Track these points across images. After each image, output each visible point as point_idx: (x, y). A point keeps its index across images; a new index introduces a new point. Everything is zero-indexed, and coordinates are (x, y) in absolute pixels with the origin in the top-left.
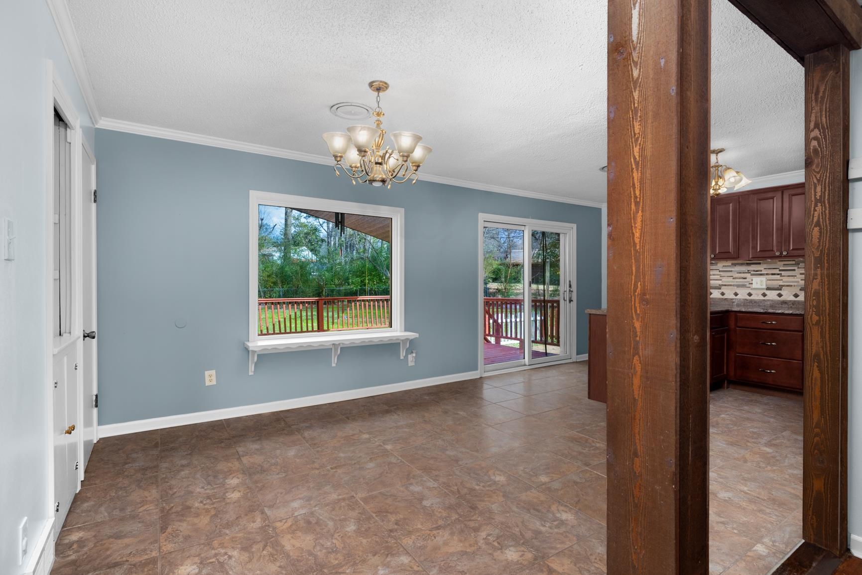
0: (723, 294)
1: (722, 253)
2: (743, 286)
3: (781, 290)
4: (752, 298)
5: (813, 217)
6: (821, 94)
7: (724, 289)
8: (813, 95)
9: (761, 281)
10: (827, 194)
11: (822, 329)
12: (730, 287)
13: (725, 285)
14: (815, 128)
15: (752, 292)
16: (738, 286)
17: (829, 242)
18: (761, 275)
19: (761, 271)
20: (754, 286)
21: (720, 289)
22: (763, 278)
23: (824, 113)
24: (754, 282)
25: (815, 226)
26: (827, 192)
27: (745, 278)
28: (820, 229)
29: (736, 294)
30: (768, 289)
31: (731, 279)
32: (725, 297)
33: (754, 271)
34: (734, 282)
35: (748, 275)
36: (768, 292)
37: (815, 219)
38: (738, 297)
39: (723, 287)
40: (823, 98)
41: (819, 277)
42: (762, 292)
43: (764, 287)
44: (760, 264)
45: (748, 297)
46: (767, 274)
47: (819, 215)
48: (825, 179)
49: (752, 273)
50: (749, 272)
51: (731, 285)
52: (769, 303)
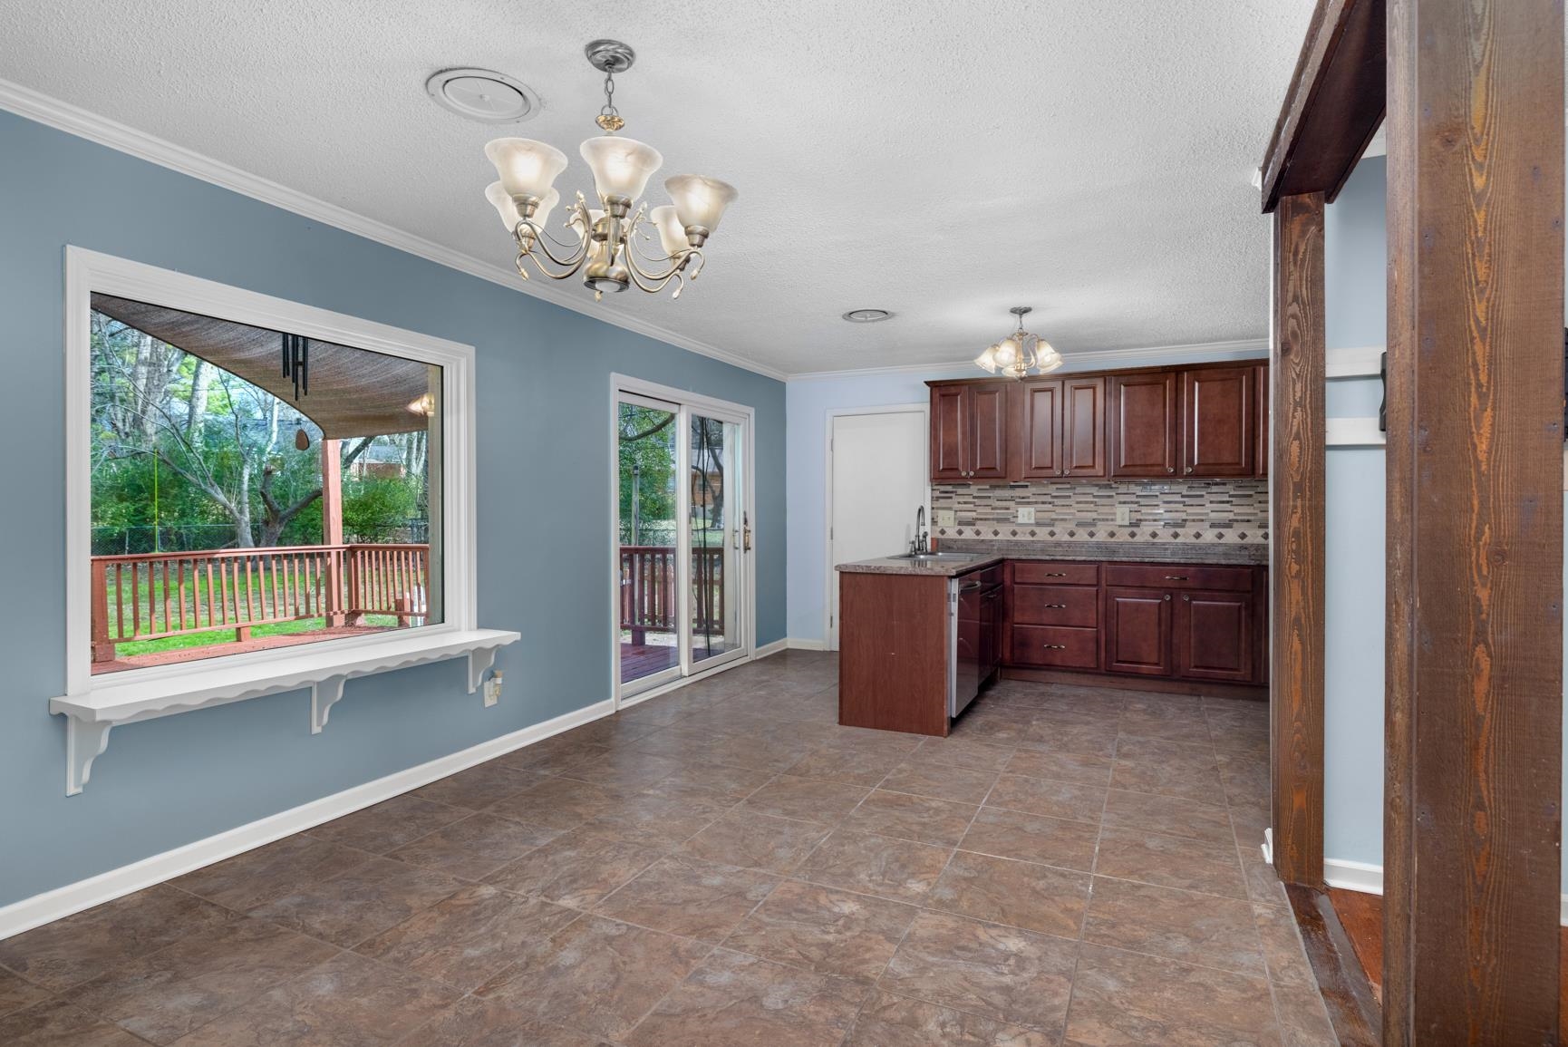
0: (978, 533)
1: (983, 468)
2: (1006, 520)
3: (1053, 525)
4: (1017, 538)
5: (1292, 425)
6: (1300, 256)
7: (979, 526)
8: (1291, 254)
9: (1029, 513)
10: (1308, 396)
11: (1303, 582)
12: (987, 522)
13: (981, 519)
14: (1293, 301)
15: (1017, 529)
16: (999, 520)
17: (1312, 463)
18: (1029, 503)
19: (1028, 497)
20: (1020, 520)
21: (974, 525)
22: (1031, 509)
23: (1304, 282)
24: (1020, 514)
25: (1295, 439)
26: (1309, 392)
27: (1008, 509)
28: (1300, 443)
29: (996, 533)
30: (1038, 524)
31: (988, 510)
32: (981, 537)
33: (1020, 497)
34: (993, 514)
35: (1012, 504)
36: (1037, 530)
37: (1295, 429)
38: (998, 537)
39: (978, 522)
40: (1303, 260)
41: (1299, 511)
42: (1030, 529)
43: (1033, 521)
44: (1027, 486)
45: (1012, 538)
46: (1036, 503)
47: (1299, 424)
48: (1307, 374)
49: (1018, 500)
50: (1012, 499)
51: (986, 519)
52: (1039, 545)
